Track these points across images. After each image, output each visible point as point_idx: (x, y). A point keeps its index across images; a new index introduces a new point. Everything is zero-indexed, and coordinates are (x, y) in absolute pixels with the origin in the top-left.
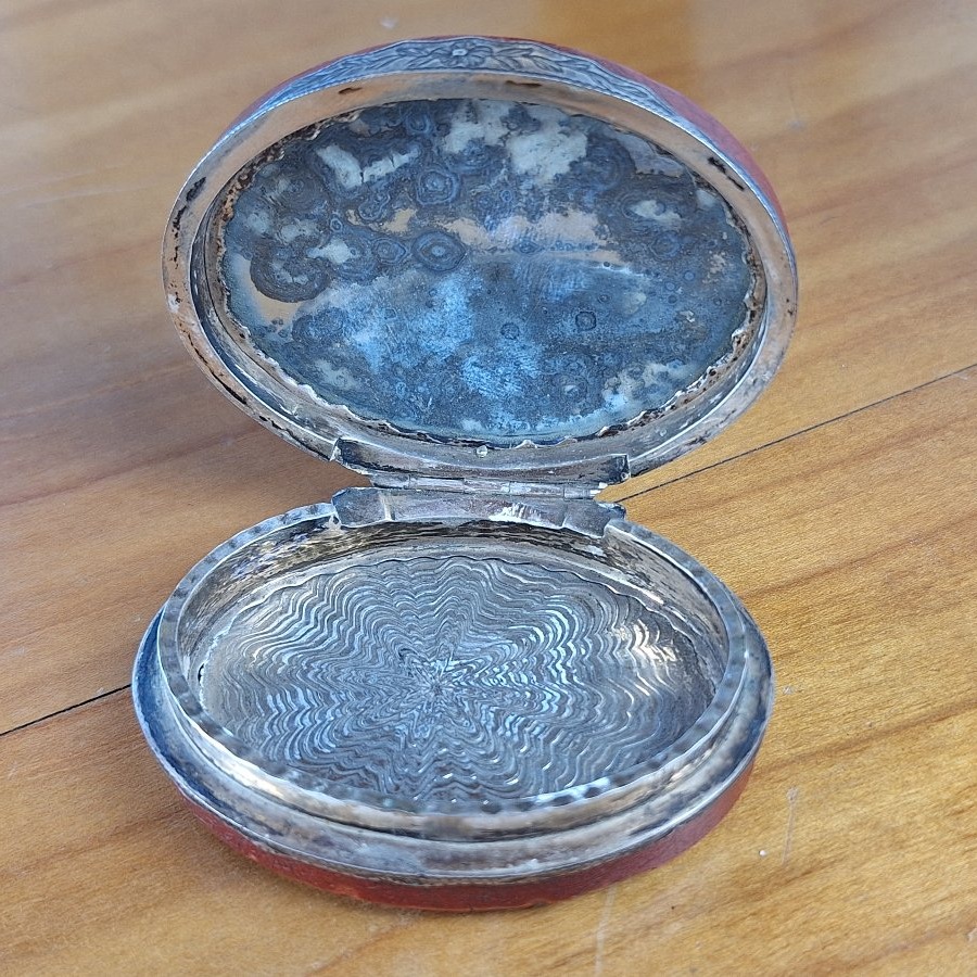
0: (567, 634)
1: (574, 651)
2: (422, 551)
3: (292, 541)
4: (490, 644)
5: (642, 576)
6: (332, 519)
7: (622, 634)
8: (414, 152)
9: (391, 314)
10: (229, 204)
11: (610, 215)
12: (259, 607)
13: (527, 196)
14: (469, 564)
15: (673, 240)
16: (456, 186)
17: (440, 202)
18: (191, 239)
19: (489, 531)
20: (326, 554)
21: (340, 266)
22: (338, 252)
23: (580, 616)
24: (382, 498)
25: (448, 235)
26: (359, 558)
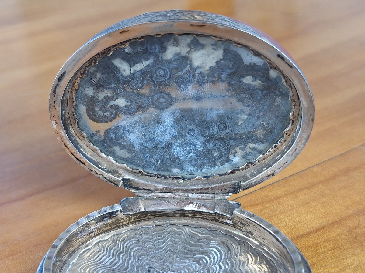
0: (219, 259)
1: (223, 266)
2: (157, 223)
3: (103, 221)
4: (187, 264)
5: (250, 232)
6: (120, 211)
7: (243, 259)
8: (152, 60)
9: (143, 126)
10: (77, 84)
11: (233, 83)
12: (90, 249)
13: (198, 76)
14: (176, 228)
15: (259, 92)
16: (169, 73)
17: (162, 80)
18: (60, 98)
19: (184, 214)
20: (117, 225)
21: (122, 108)
22: (121, 102)
23: (224, 251)
24: (140, 201)
25: (166, 94)
26: (131, 226)
